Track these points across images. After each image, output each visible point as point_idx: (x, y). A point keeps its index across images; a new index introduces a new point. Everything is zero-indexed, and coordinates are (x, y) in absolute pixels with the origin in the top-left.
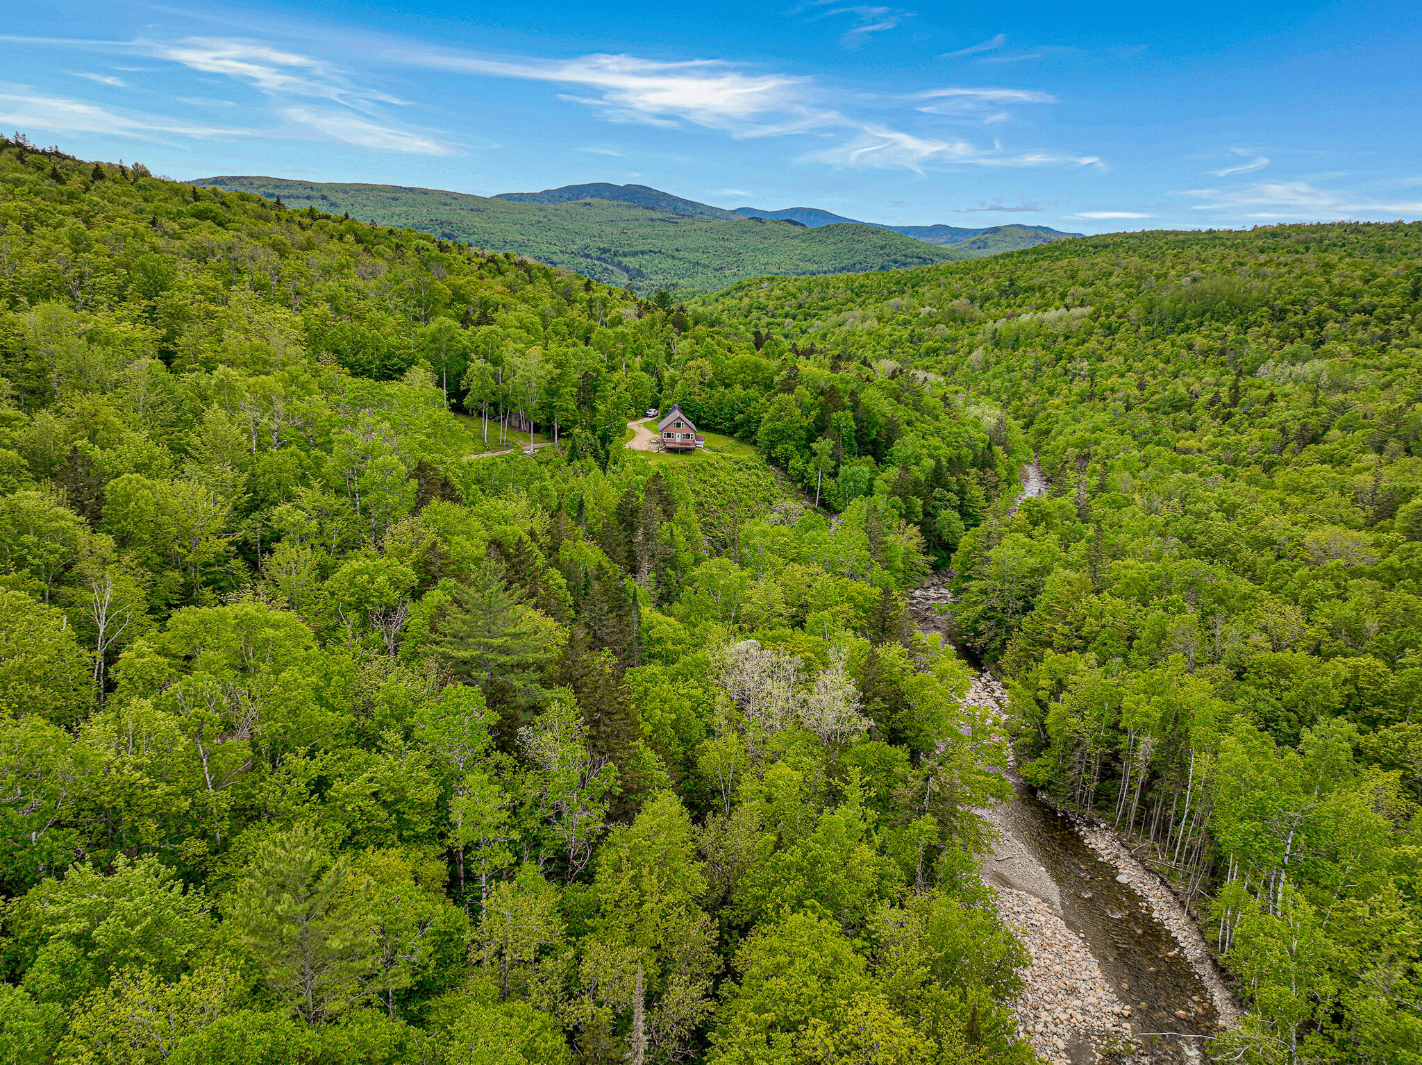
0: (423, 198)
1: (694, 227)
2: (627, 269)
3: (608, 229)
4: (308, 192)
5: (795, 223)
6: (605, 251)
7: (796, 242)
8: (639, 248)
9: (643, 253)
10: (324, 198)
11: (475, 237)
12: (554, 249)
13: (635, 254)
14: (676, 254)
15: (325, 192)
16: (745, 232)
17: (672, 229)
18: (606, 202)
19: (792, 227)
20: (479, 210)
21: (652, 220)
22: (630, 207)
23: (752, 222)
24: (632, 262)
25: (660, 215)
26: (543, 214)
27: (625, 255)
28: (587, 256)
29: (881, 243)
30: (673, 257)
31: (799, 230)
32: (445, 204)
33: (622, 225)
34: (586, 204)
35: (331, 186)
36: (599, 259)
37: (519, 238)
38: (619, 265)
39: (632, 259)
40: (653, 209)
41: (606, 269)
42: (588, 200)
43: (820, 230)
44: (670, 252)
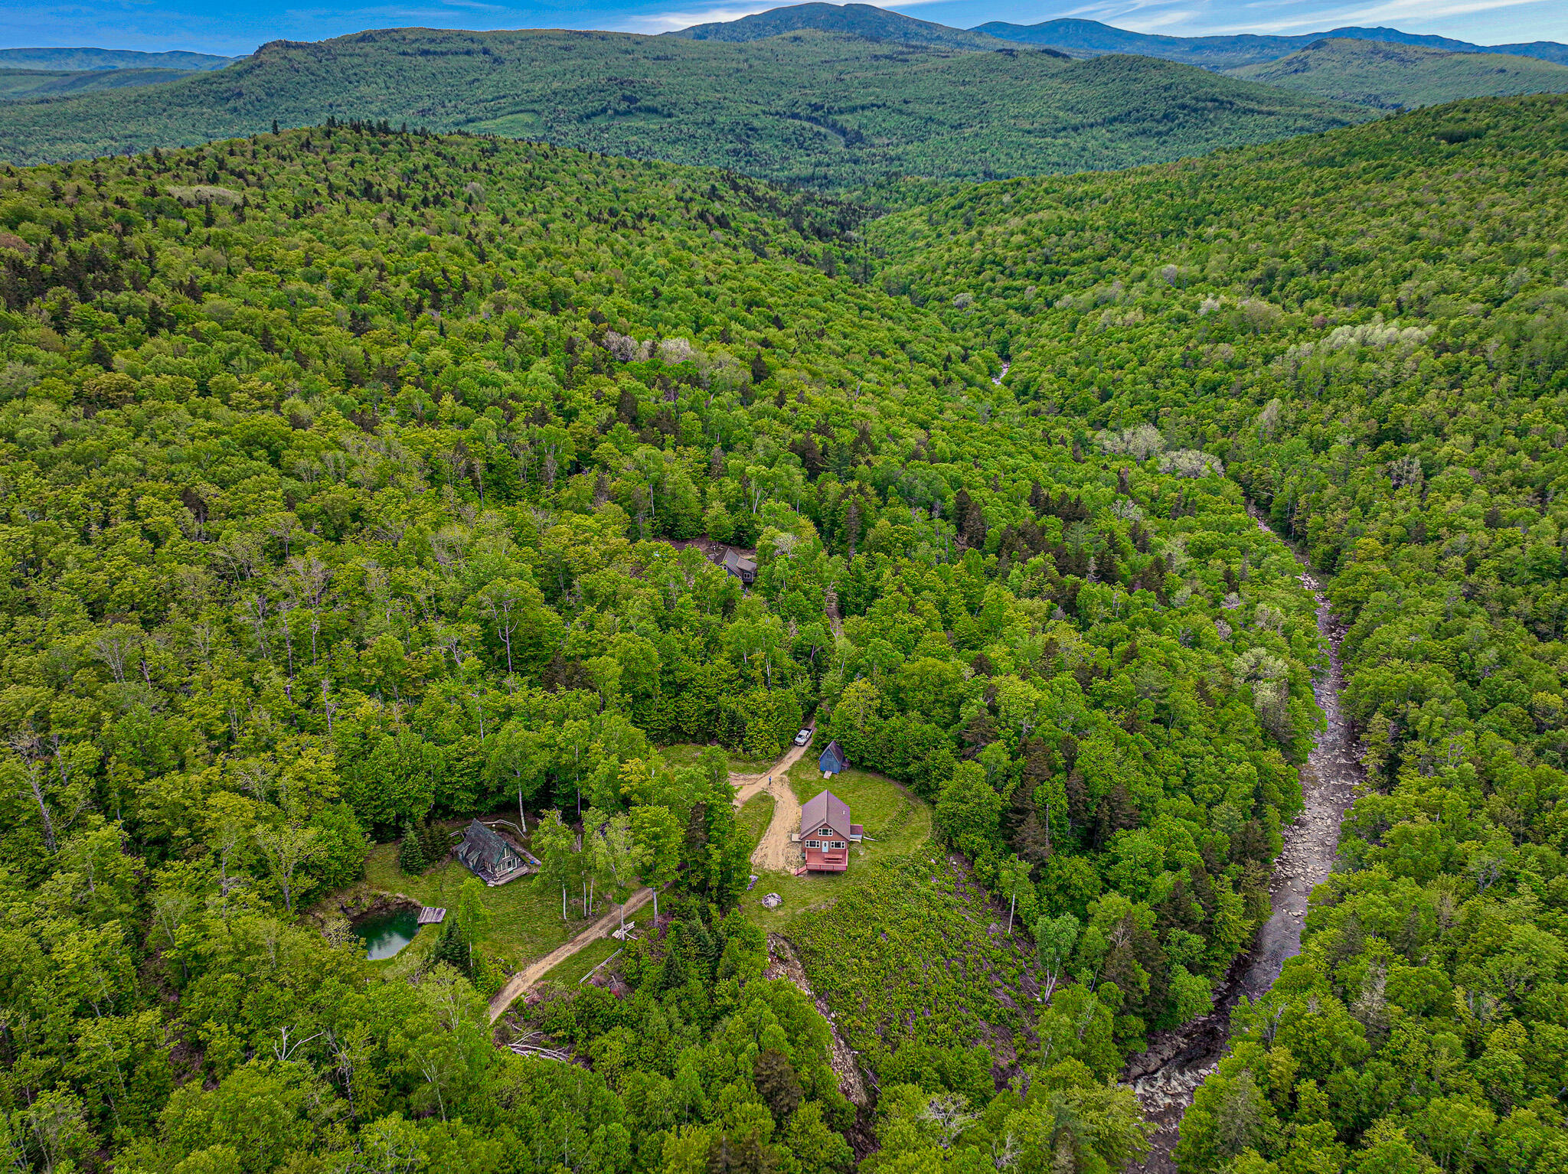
0: (601, 44)
1: (928, 65)
2: (843, 132)
3: (825, 75)
4: (468, 45)
5: (1055, 54)
6: (816, 108)
7: (1055, 83)
8: (858, 102)
9: (863, 108)
10: (486, 52)
11: (660, 99)
12: (756, 109)
13: (853, 110)
14: (904, 107)
15: (488, 44)
16: (992, 71)
17: (900, 70)
18: (820, 34)
19: (1052, 59)
20: (666, 58)
21: (876, 57)
22: (849, 39)
23: (1000, 56)
24: (850, 121)
25: (884, 49)
26: (742, 57)
27: (841, 112)
28: (795, 116)
29: (1165, 82)
30: (901, 112)
31: (1061, 64)
32: (627, 52)
33: (839, 67)
34: (796, 39)
35: (495, 36)
36: (809, 119)
37: (714, 96)
38: (833, 126)
39: (849, 117)
40: (876, 40)
41: (818, 133)
42: (799, 33)
43: (1087, 65)
44: (897, 105)
